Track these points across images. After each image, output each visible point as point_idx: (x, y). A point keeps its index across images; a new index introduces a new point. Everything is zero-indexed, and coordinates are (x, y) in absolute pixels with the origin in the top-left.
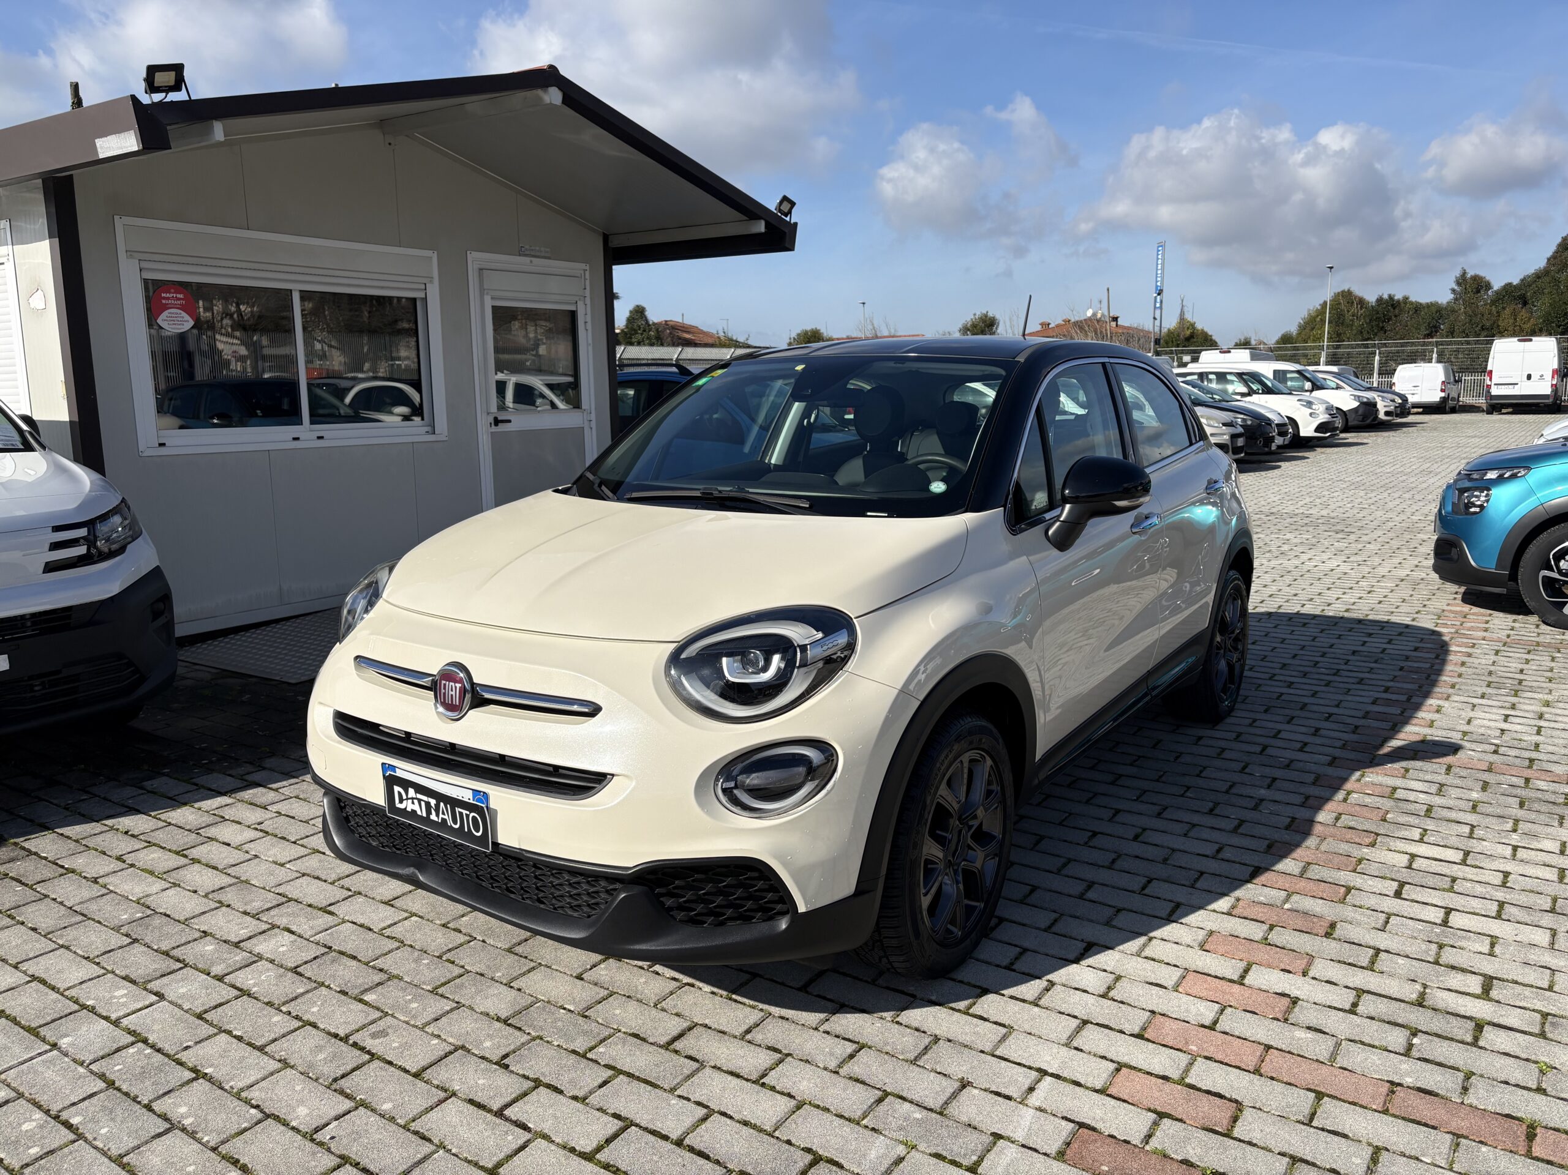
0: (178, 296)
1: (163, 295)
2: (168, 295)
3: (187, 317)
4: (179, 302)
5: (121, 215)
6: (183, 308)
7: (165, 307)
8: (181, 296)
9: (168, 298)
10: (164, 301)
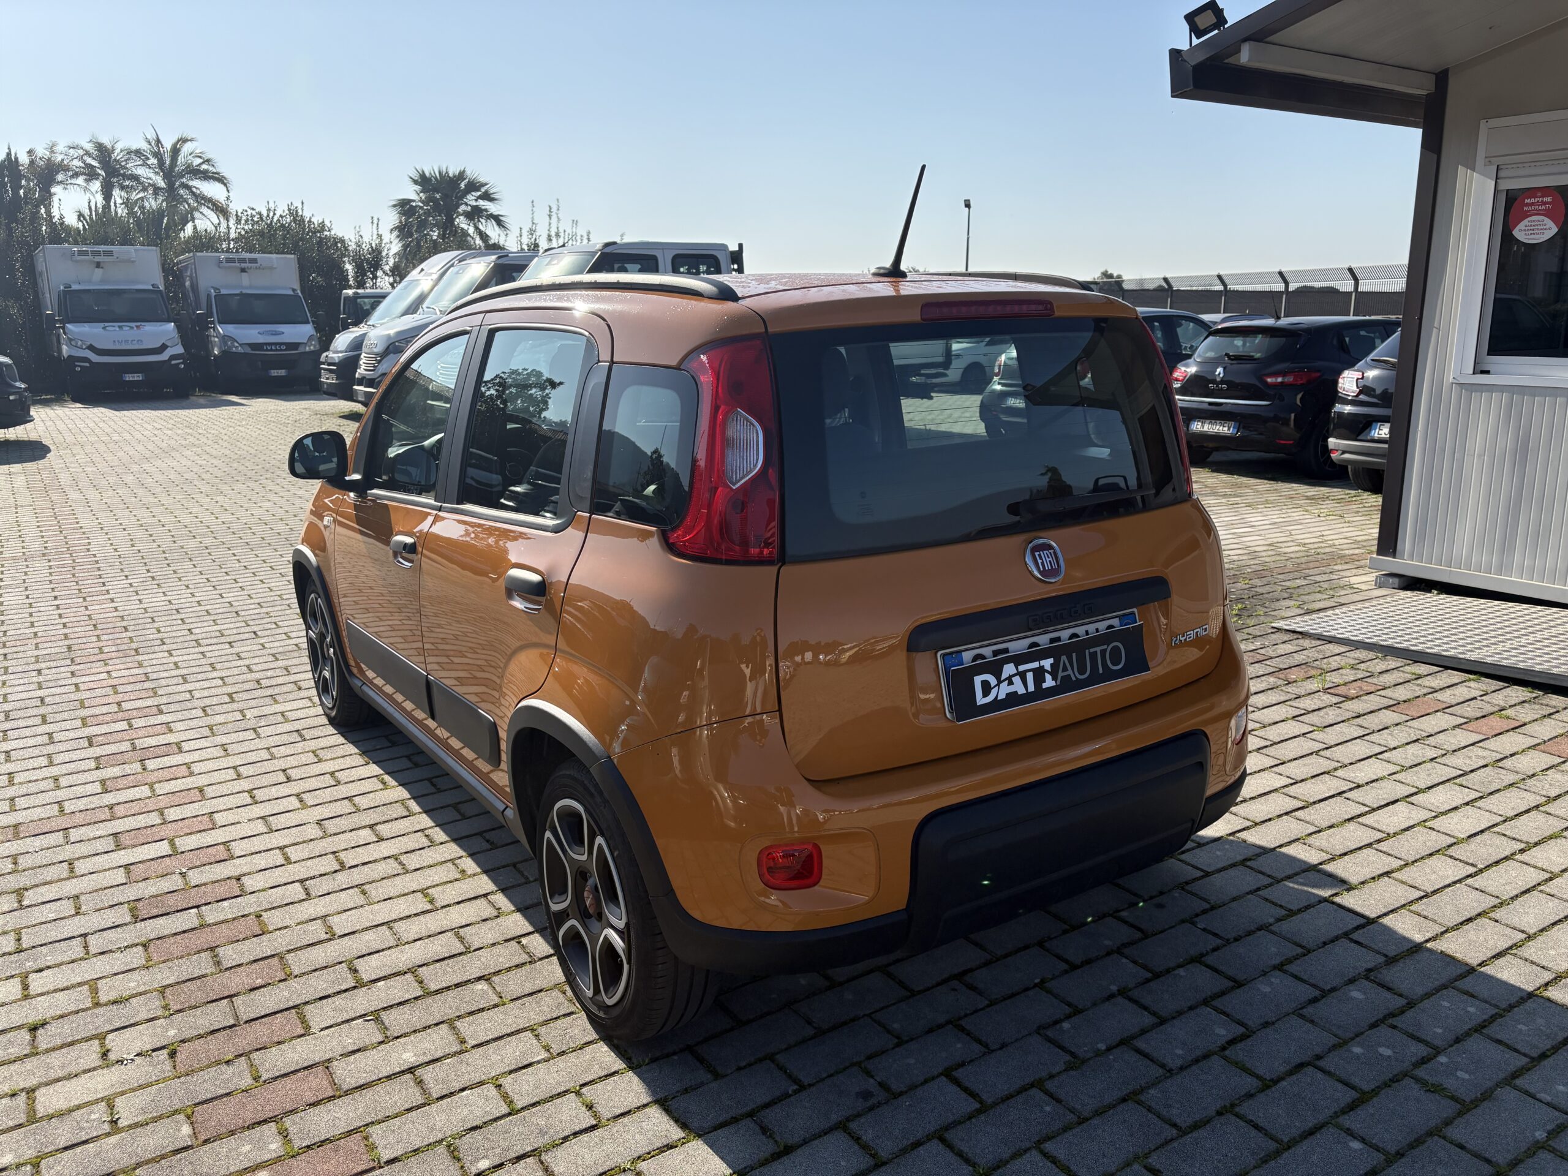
0: (1545, 199)
1: (1526, 201)
2: (1533, 200)
3: (1549, 223)
4: (1544, 207)
5: (1487, 118)
6: (1548, 214)
7: (1527, 215)
8: (1549, 199)
9: (1532, 204)
10: (1526, 208)
